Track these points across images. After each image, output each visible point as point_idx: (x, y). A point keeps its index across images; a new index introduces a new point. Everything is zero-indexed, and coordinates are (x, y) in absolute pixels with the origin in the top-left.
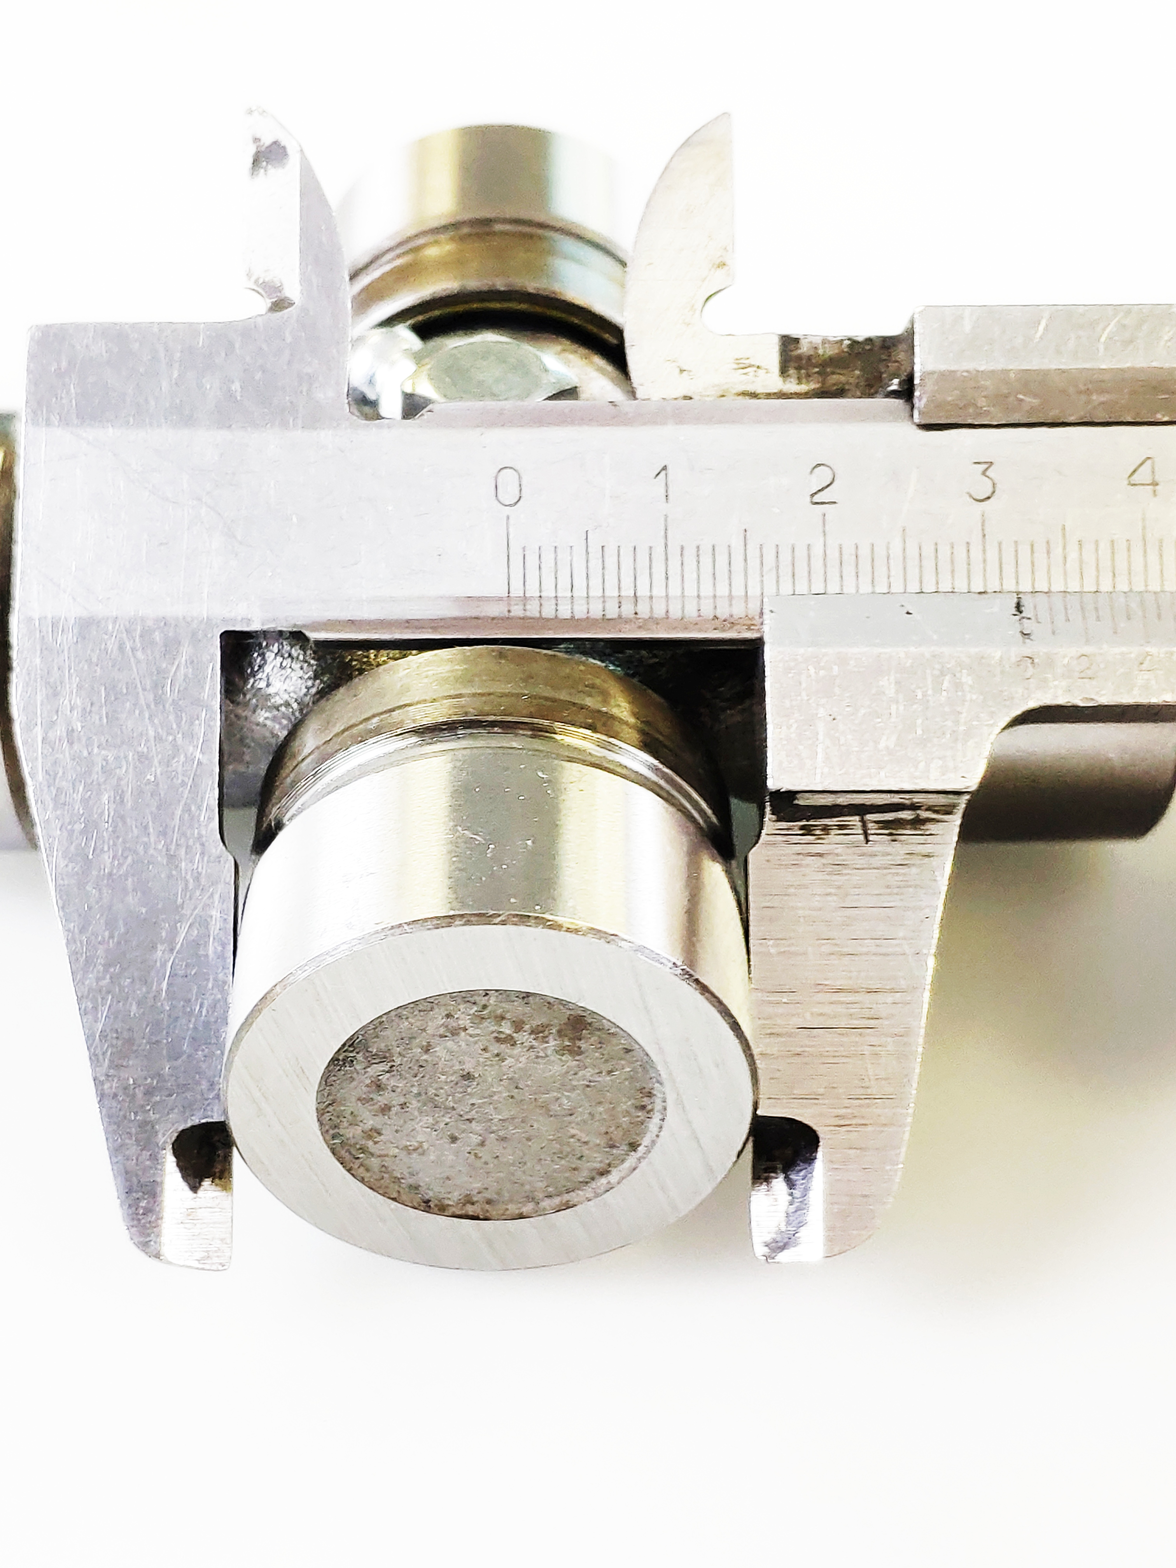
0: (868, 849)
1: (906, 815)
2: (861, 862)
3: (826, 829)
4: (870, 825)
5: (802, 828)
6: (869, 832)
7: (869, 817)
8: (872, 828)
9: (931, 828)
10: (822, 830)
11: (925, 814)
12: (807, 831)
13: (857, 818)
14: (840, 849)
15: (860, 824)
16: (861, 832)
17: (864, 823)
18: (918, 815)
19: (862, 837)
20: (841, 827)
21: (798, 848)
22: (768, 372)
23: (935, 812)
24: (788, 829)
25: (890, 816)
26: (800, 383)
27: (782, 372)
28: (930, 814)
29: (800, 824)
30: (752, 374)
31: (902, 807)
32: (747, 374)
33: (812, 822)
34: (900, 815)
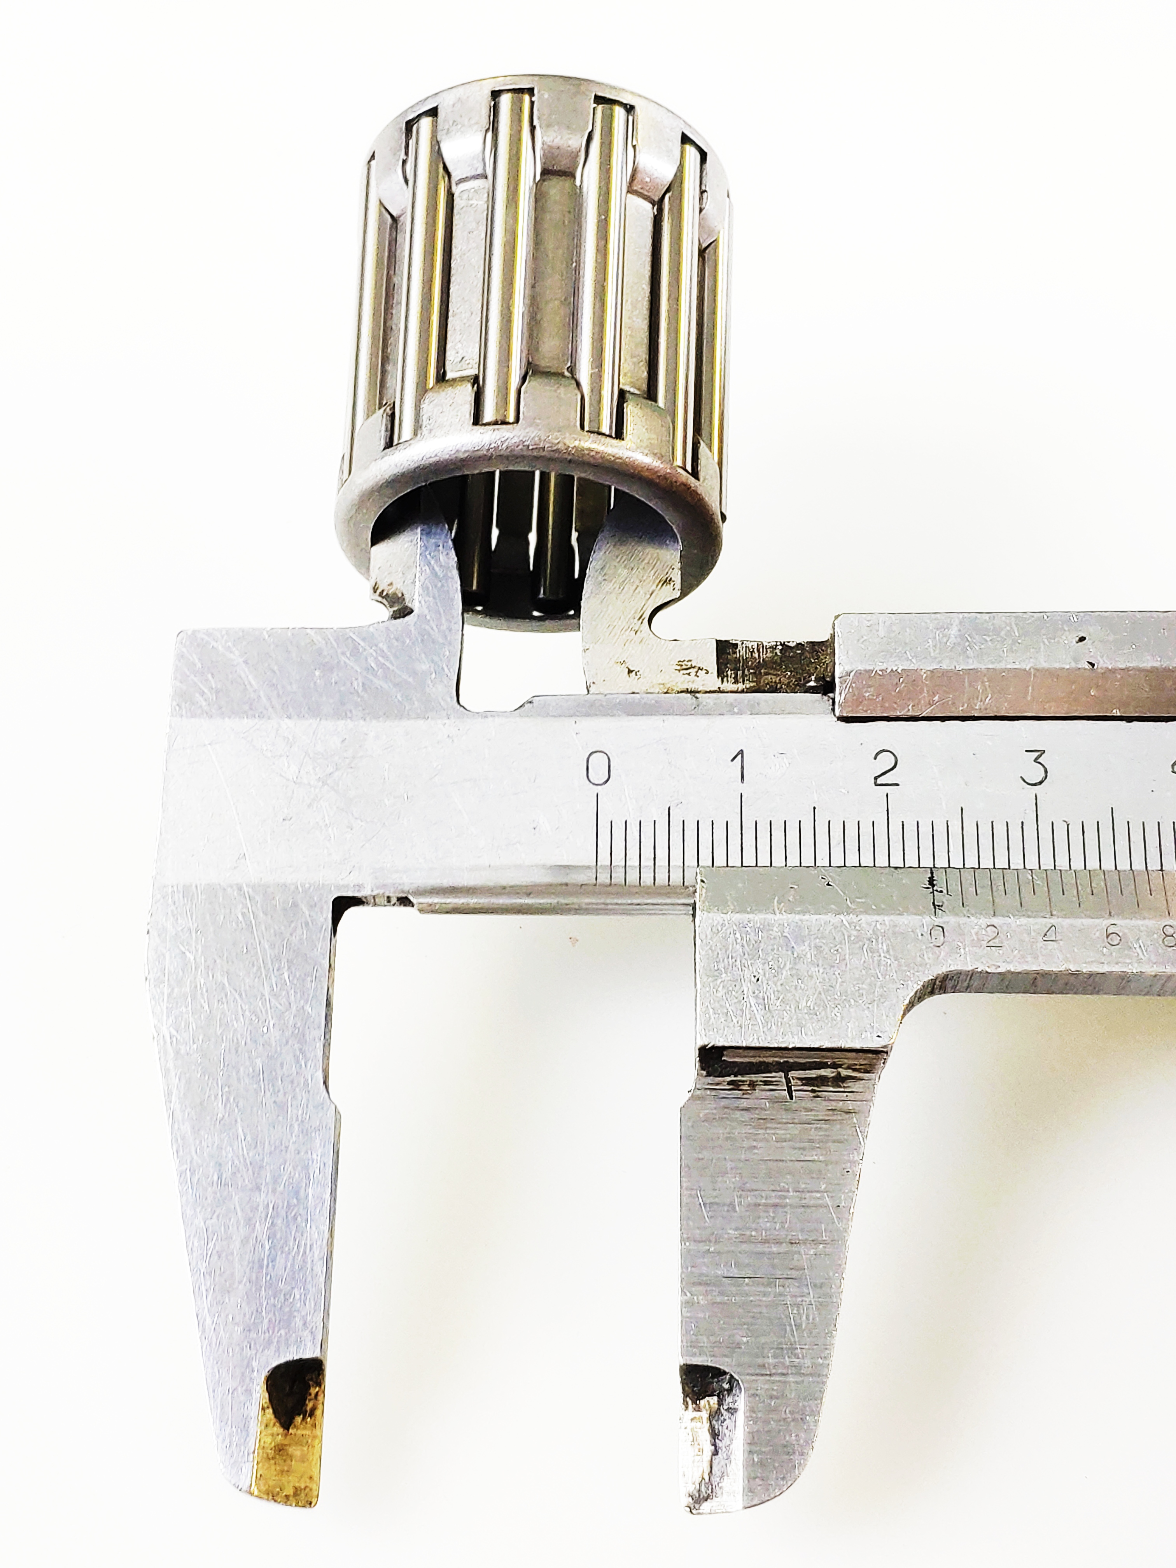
0: (791, 1104)
1: (828, 1073)
2: (785, 1117)
3: (753, 1085)
4: (793, 1082)
5: (729, 1083)
6: (793, 1088)
7: (791, 1074)
8: (795, 1084)
9: (855, 1086)
10: (749, 1085)
11: (844, 1072)
12: (735, 1085)
13: (780, 1075)
14: (765, 1104)
15: (784, 1080)
16: (785, 1087)
17: (788, 1080)
18: (839, 1073)
19: (786, 1093)
20: (766, 1083)
21: (724, 1102)
22: (707, 673)
23: (855, 1070)
24: (718, 1084)
25: (813, 1074)
26: (736, 681)
27: (721, 673)
28: (850, 1073)
29: (728, 1079)
30: (693, 674)
31: (824, 1066)
32: (689, 674)
33: (739, 1078)
34: (823, 1072)
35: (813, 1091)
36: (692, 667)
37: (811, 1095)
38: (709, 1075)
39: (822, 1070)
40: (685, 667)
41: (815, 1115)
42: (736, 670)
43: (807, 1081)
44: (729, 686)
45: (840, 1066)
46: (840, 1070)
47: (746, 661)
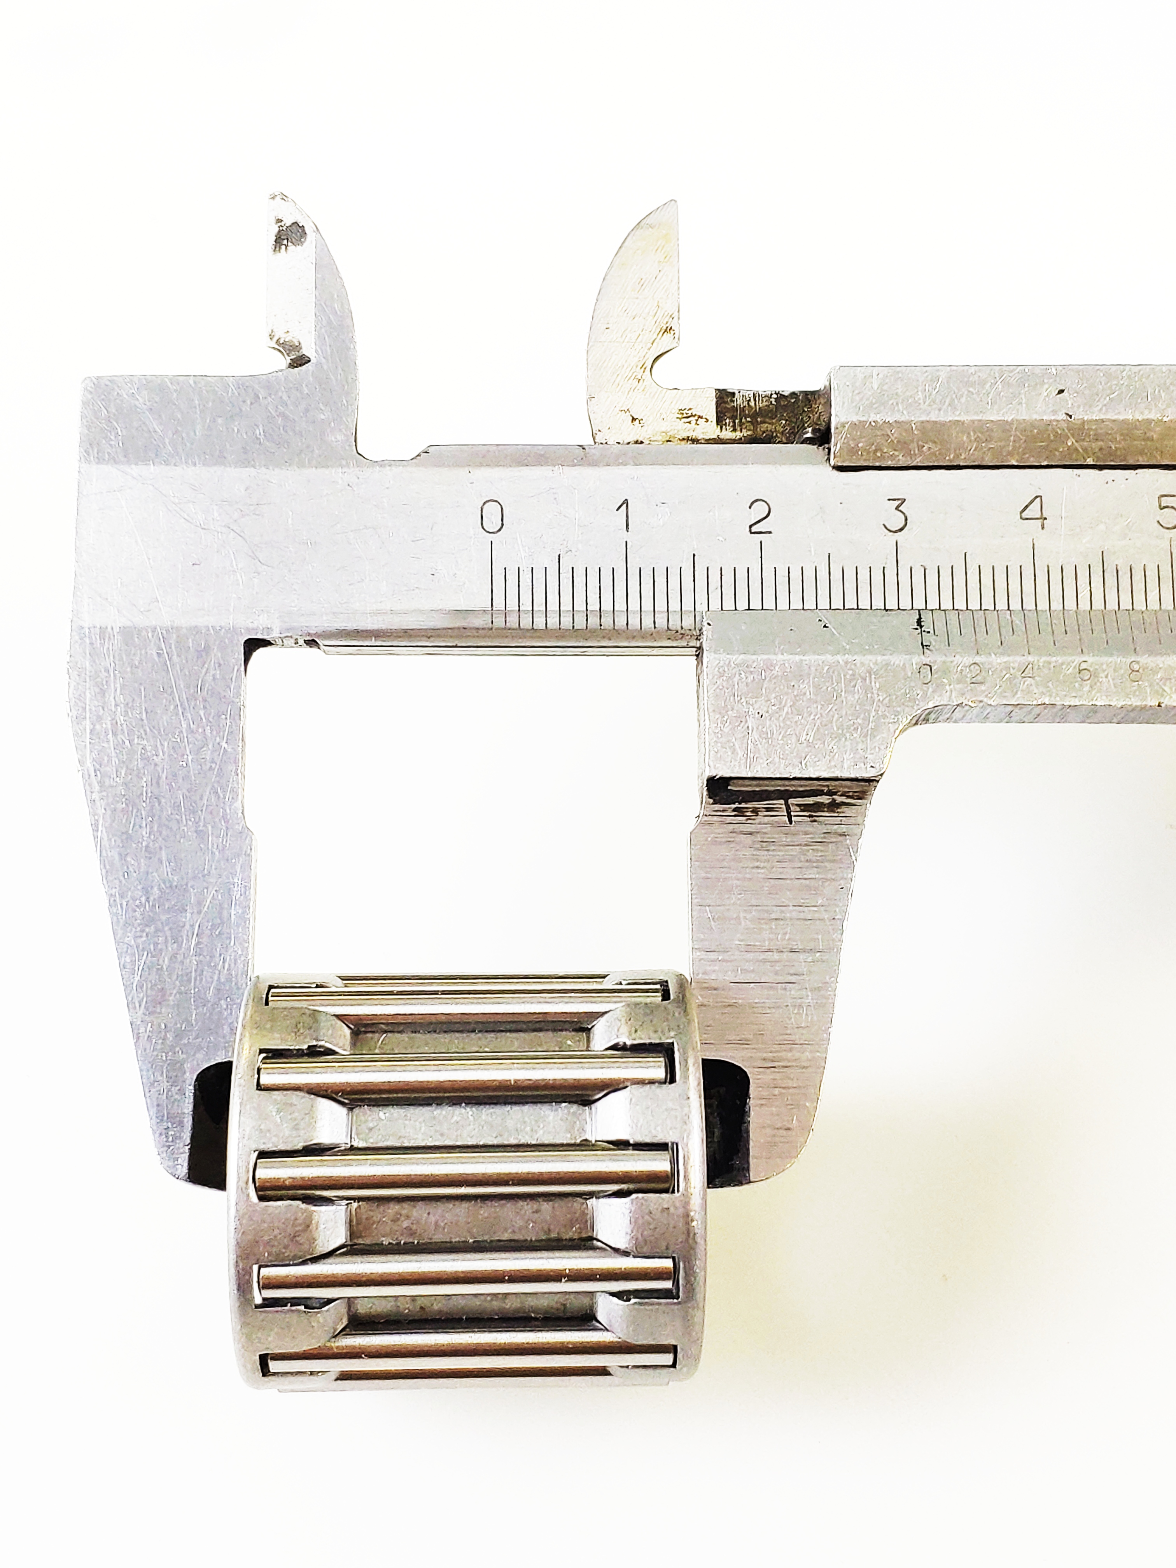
0: (792, 828)
1: (825, 799)
2: (784, 840)
3: (756, 811)
4: (792, 808)
5: (734, 810)
6: (792, 814)
7: (791, 801)
8: (795, 811)
9: (847, 811)
10: (752, 812)
11: (839, 799)
12: (740, 812)
13: (782, 802)
14: (768, 828)
15: (784, 806)
16: (785, 814)
17: (788, 807)
18: (834, 800)
19: (786, 818)
20: (768, 809)
21: (731, 827)
22: (707, 421)
23: (848, 797)
24: (723, 811)
25: (810, 800)
26: (735, 430)
27: (720, 421)
28: (843, 799)
29: (733, 806)
30: (693, 422)
31: (820, 793)
32: (690, 422)
33: (743, 805)
34: (819, 799)
35: (810, 816)
36: (692, 416)
37: (808, 819)
38: (715, 803)
39: (819, 797)
40: (687, 416)
41: (811, 838)
42: (733, 418)
43: (805, 808)
44: (727, 434)
45: (835, 794)
46: (834, 797)
47: (743, 410)
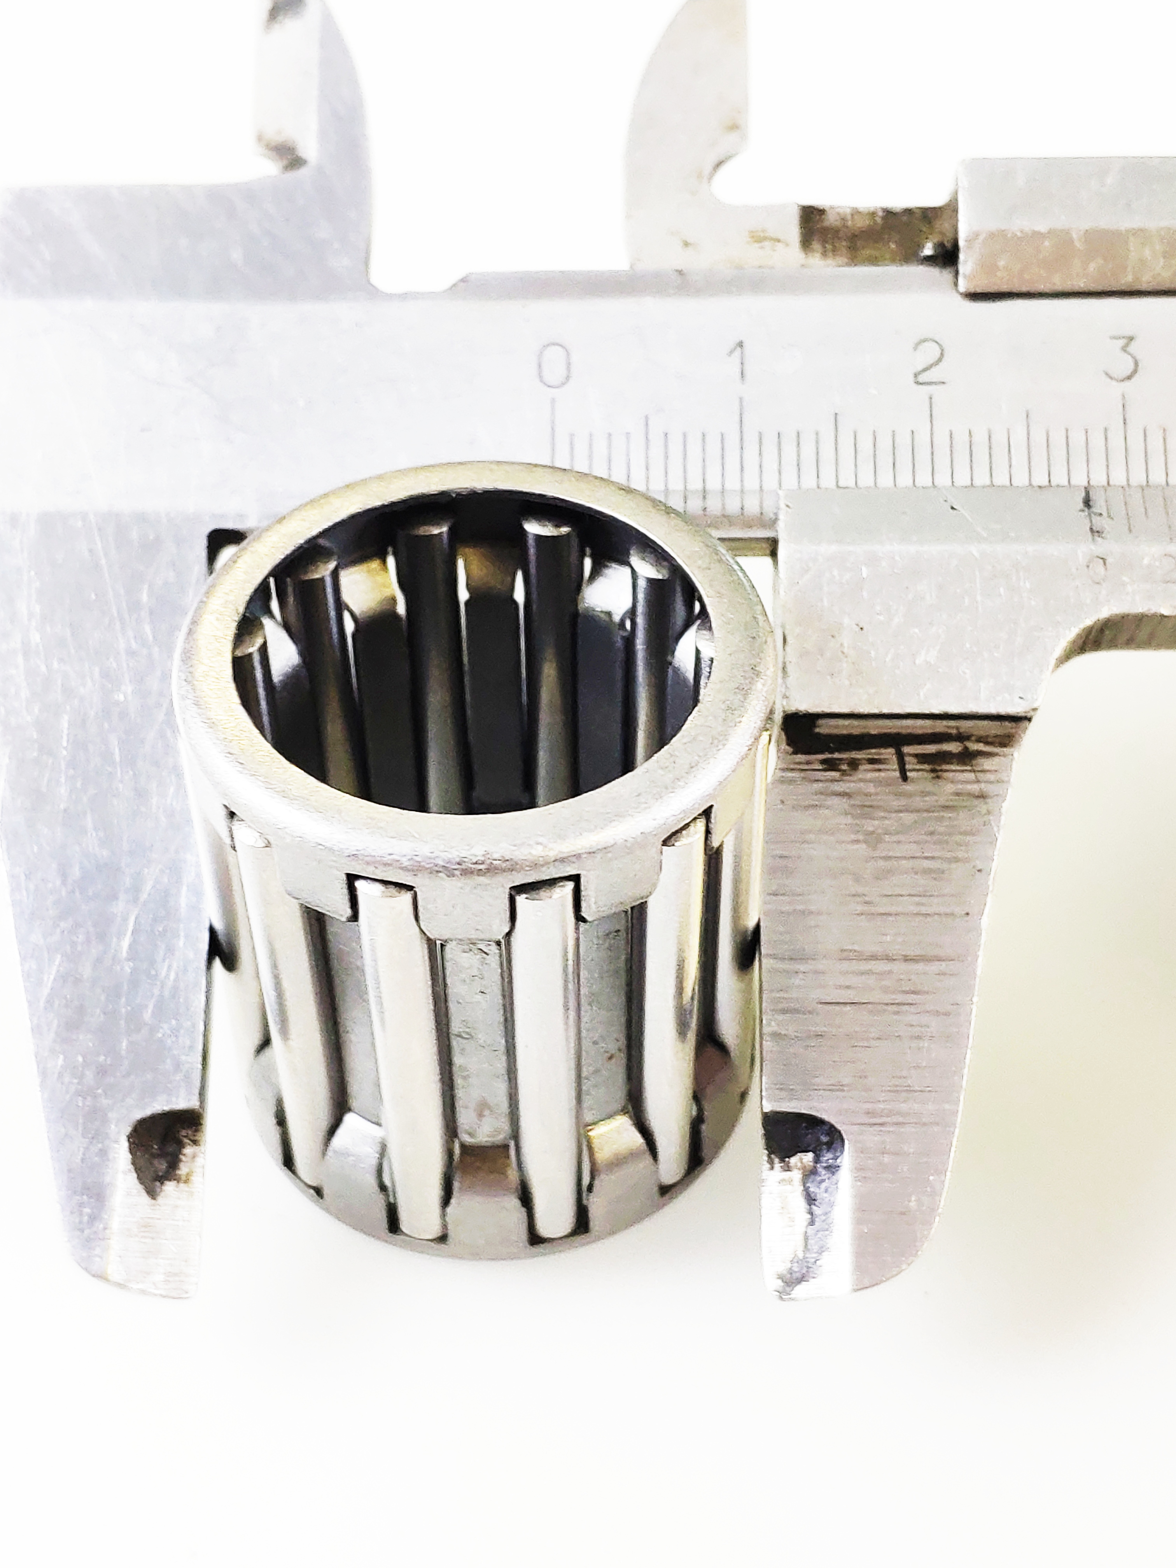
0: (908, 787)
1: (953, 747)
2: (896, 803)
3: (854, 765)
4: (907, 759)
5: (823, 762)
6: (907, 767)
7: (906, 749)
8: (911, 763)
9: (986, 763)
10: (849, 764)
11: (974, 746)
12: (831, 765)
13: (891, 751)
14: (871, 789)
15: (894, 758)
16: (896, 767)
17: (901, 757)
18: (966, 748)
19: (897, 774)
20: (872, 761)
21: (816, 786)
23: (987, 743)
24: (807, 764)
25: (931, 749)
27: (806, 246)
28: (981, 747)
29: (821, 757)
31: (948, 737)
33: (836, 755)
34: (945, 747)
35: (932, 770)
36: (766, 239)
37: (931, 775)
38: (795, 753)
39: (945, 744)
40: (759, 239)
41: (936, 801)
43: (923, 758)
45: (969, 738)
46: (967, 743)
